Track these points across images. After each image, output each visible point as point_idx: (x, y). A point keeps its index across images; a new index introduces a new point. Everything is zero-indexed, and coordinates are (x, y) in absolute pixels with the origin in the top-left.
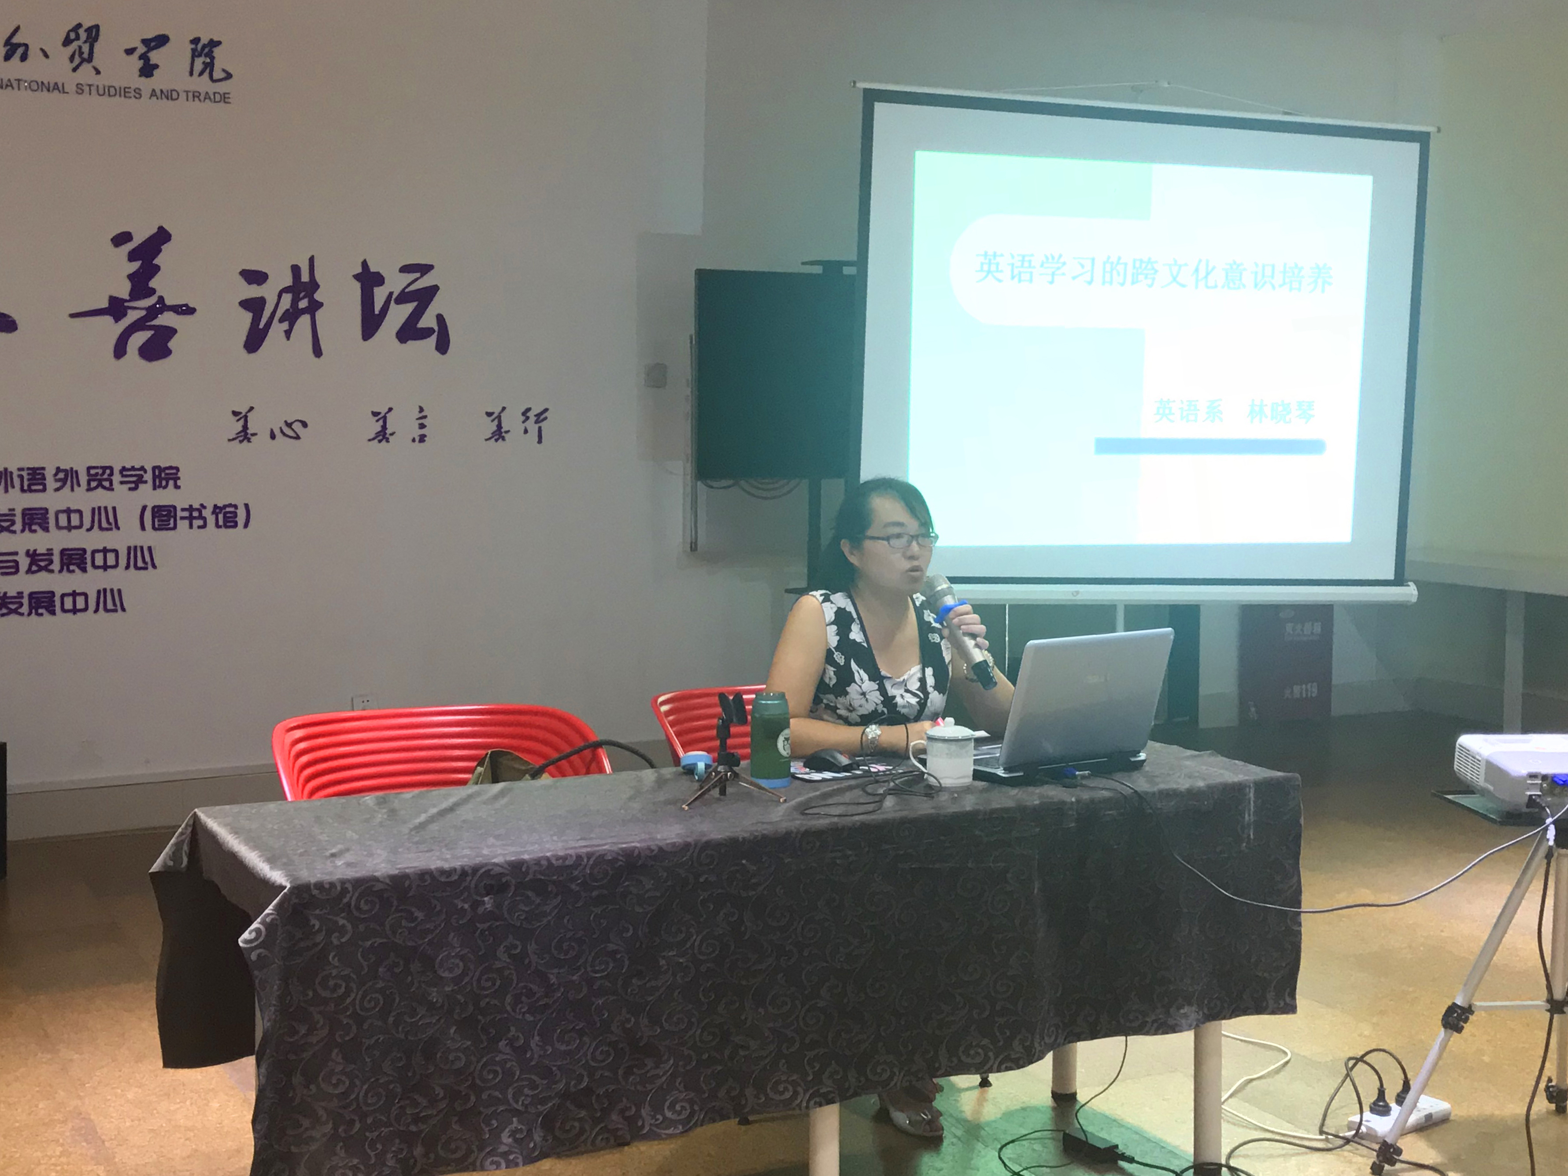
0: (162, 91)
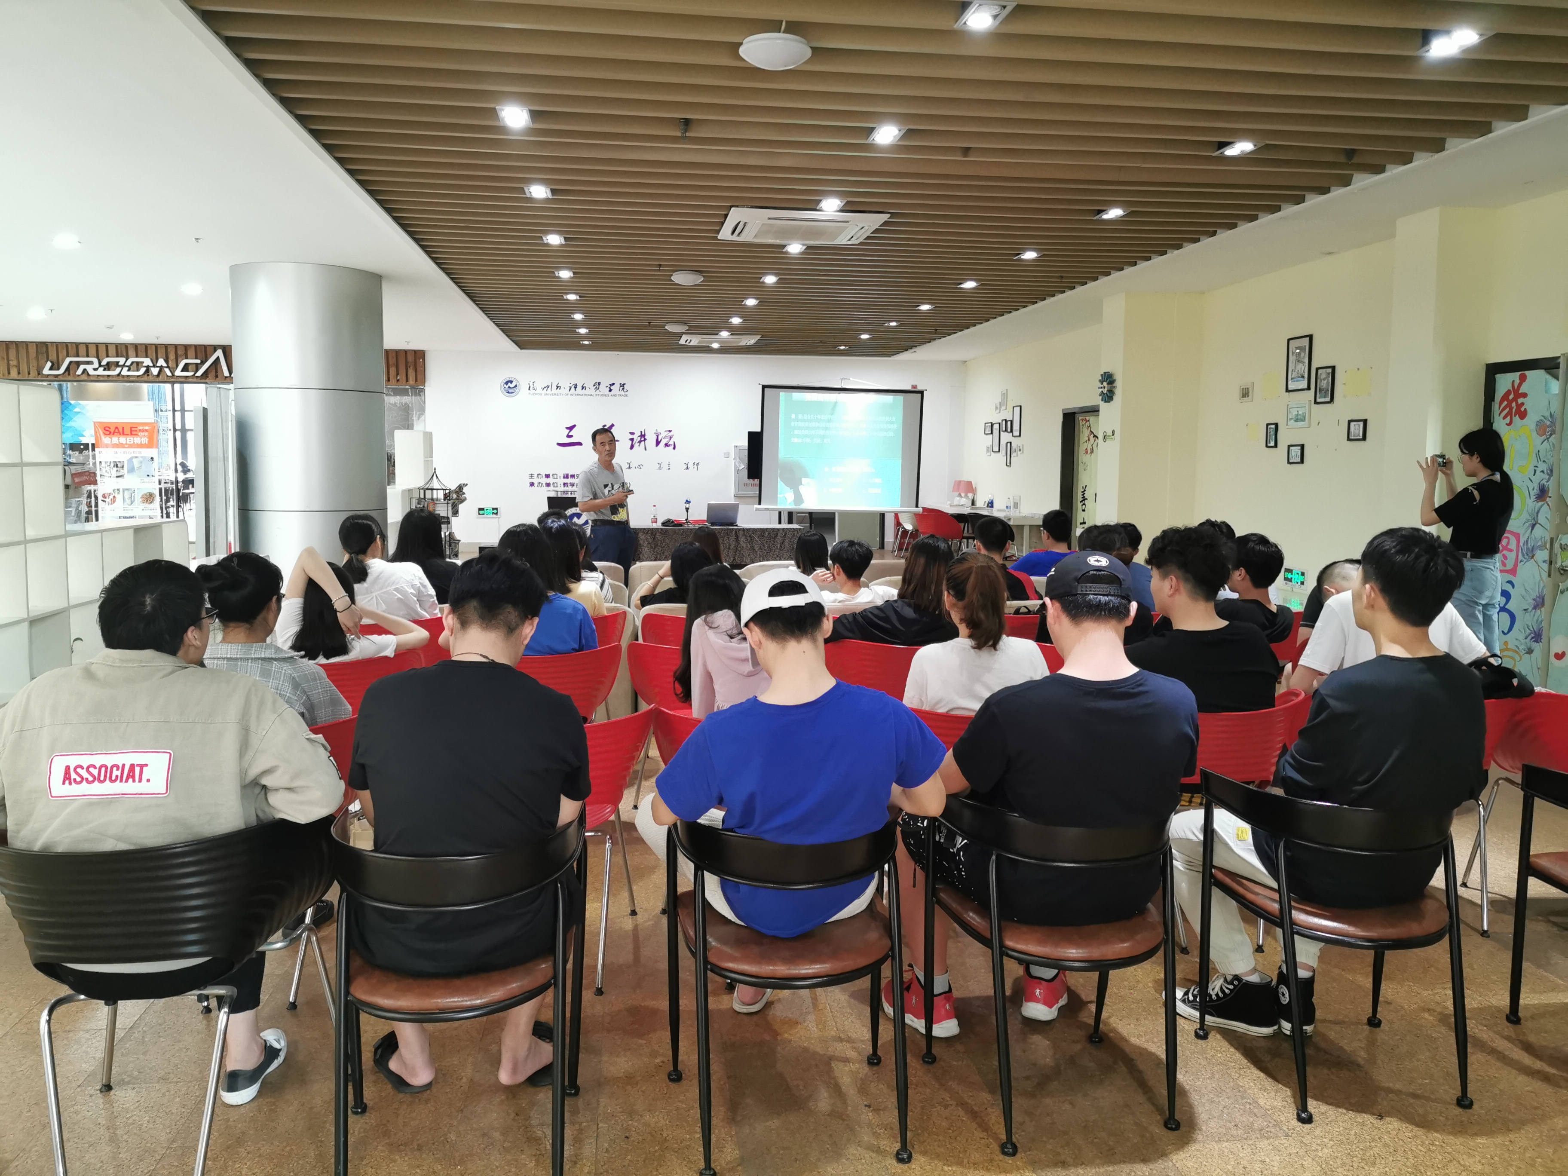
0: (613, 395)
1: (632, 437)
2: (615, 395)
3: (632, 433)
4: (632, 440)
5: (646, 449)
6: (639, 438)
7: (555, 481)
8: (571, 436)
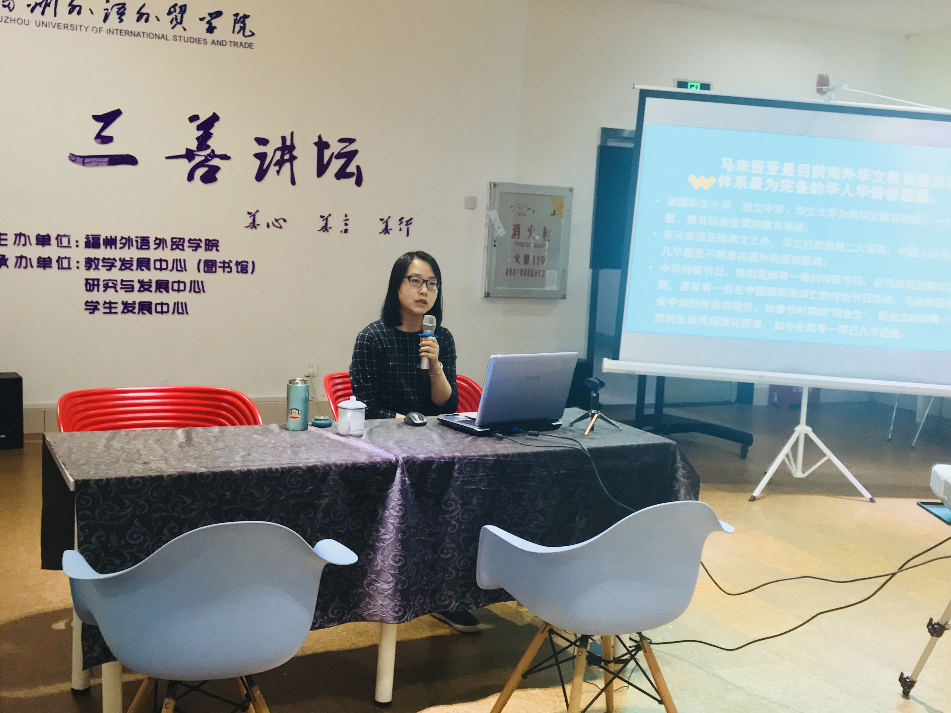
0: (218, 41)
1: (261, 149)
2: (221, 43)
3: (261, 141)
4: (261, 156)
5: (293, 182)
6: (278, 154)
7: (63, 253)
8: (108, 140)
